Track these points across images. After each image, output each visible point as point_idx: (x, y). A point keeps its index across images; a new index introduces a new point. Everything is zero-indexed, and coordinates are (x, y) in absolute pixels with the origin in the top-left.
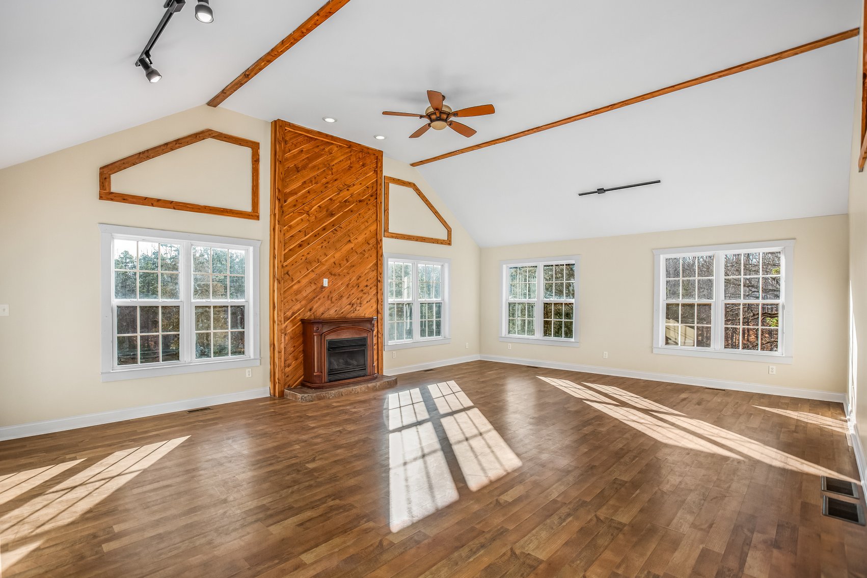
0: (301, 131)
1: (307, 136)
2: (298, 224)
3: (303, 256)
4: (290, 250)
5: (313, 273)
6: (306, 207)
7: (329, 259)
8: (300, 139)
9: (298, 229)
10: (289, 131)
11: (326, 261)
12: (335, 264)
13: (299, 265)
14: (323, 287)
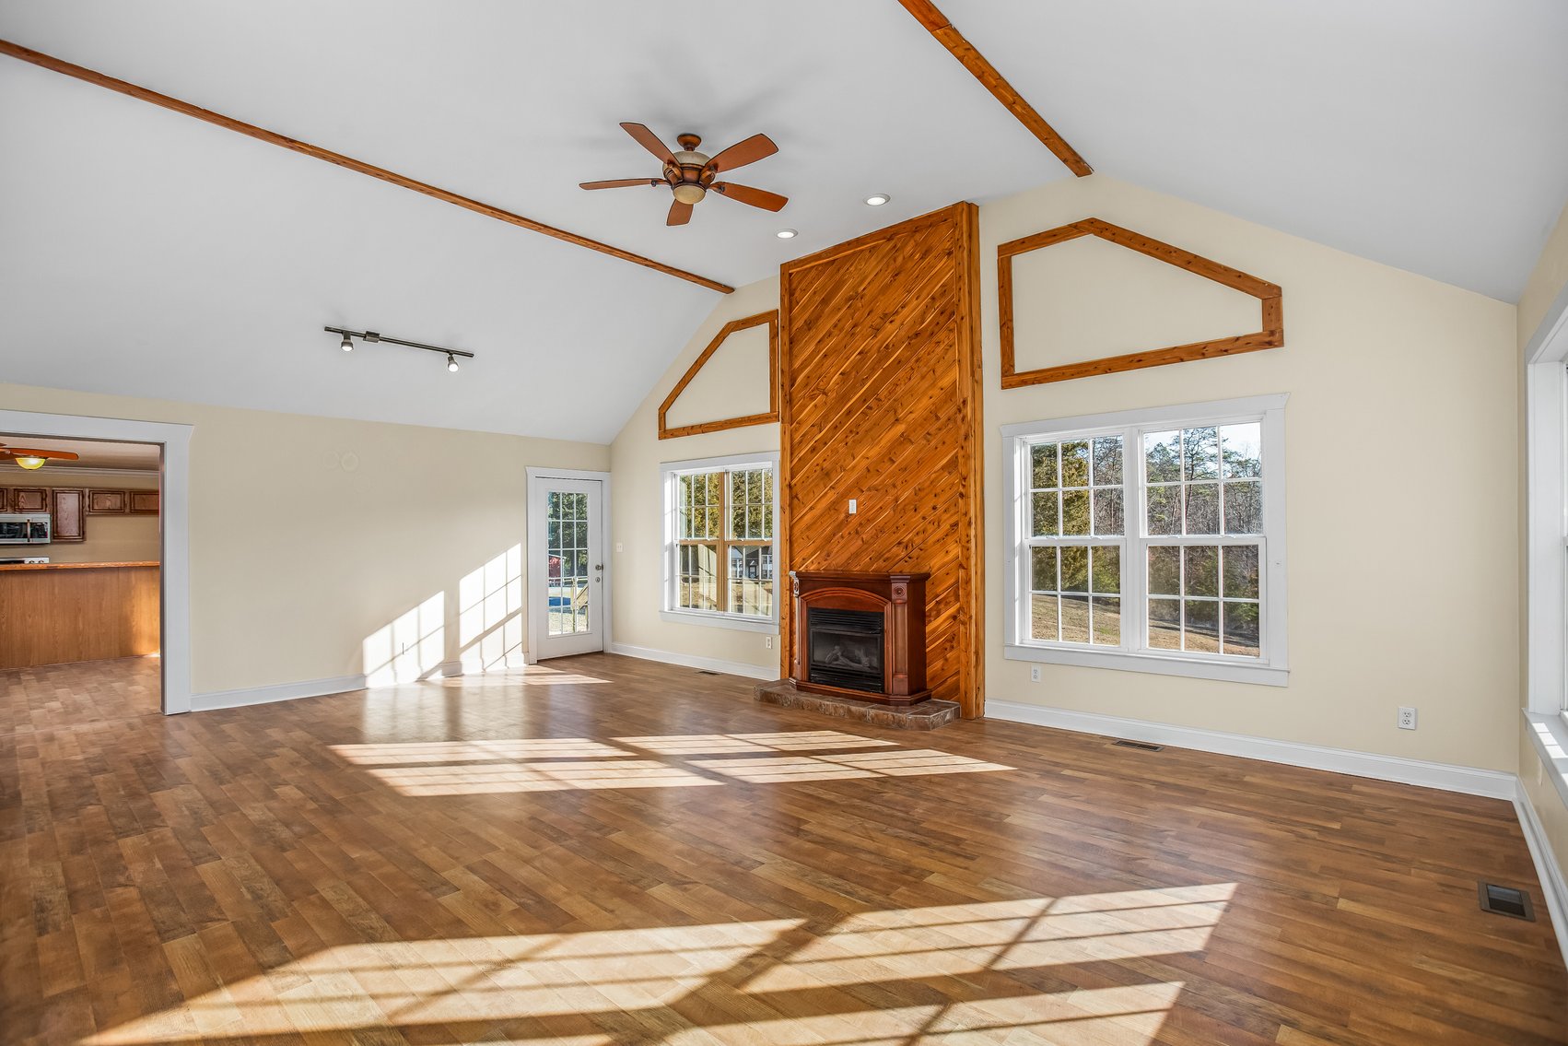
0: (810, 262)
1: (819, 265)
2: (809, 415)
3: (818, 465)
4: (800, 459)
5: (833, 491)
6: (821, 383)
7: (859, 462)
8: (813, 273)
9: (811, 421)
10: (798, 272)
11: (854, 467)
12: (869, 471)
13: (811, 483)
14: (848, 515)
